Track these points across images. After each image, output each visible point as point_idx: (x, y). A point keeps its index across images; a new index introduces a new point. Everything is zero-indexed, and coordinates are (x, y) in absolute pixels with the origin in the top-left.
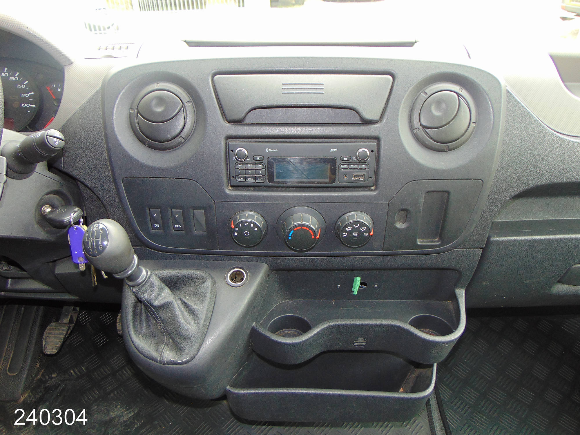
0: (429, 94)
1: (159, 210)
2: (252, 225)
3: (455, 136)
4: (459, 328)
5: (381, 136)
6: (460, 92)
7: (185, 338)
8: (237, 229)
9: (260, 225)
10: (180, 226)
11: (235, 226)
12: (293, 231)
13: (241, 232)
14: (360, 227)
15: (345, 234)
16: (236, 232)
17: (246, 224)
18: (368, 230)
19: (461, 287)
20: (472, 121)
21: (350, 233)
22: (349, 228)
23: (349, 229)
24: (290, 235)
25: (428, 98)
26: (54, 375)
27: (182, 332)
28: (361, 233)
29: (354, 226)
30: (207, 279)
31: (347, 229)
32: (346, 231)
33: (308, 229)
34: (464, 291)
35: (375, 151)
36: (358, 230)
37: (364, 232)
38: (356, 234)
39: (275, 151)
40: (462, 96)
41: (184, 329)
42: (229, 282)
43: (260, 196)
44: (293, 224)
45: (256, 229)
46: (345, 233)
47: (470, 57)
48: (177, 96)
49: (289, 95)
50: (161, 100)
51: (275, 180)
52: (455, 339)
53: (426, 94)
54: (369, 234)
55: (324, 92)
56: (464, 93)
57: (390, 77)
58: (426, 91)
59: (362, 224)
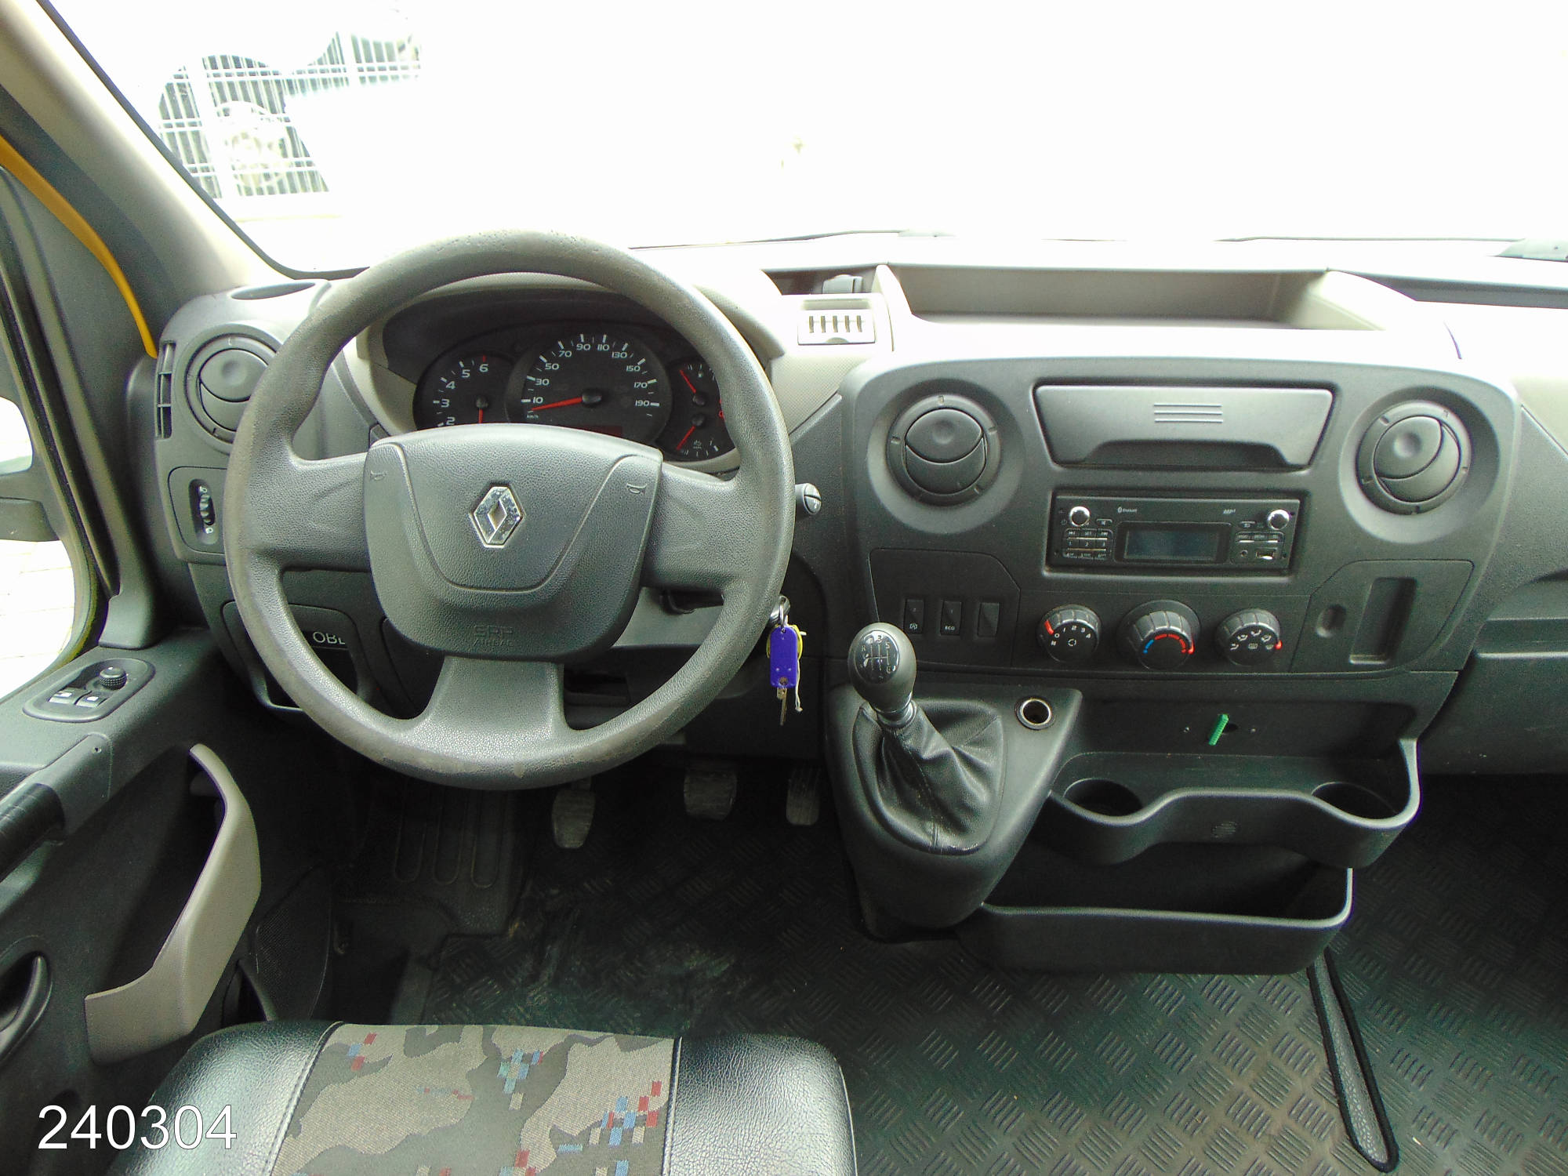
0: (1392, 422)
1: (922, 601)
2: (1083, 630)
3: (1431, 491)
4: (1408, 808)
5: (1311, 488)
6: (1444, 419)
7: (971, 811)
8: (1057, 636)
9: (1092, 627)
10: (953, 628)
11: (1055, 632)
12: (1152, 641)
13: (1062, 642)
14: (1261, 635)
15: (1235, 647)
16: (1055, 640)
17: (1074, 628)
18: (1274, 641)
19: (1411, 737)
20: (1462, 465)
21: (1244, 645)
22: (1243, 636)
23: (1244, 638)
24: (1147, 647)
25: (1391, 427)
26: (555, 892)
27: (968, 802)
28: (1262, 645)
29: (1252, 633)
30: (994, 716)
31: (1239, 638)
32: (1237, 642)
33: (1178, 638)
34: (1415, 744)
35: (1297, 514)
36: (1257, 640)
37: (1268, 643)
38: (1253, 647)
39: (1133, 511)
40: (1447, 425)
41: (972, 796)
42: (1021, 717)
43: (1099, 581)
44: (1154, 629)
45: (1089, 636)
46: (1234, 645)
47: (1460, 358)
48: (974, 419)
49: (1169, 424)
50: (944, 425)
51: (1126, 556)
52: (1402, 825)
53: (1386, 420)
54: (1275, 648)
55: (1222, 421)
56: (1451, 419)
57: (1327, 393)
58: (1386, 415)
59: (1265, 631)
